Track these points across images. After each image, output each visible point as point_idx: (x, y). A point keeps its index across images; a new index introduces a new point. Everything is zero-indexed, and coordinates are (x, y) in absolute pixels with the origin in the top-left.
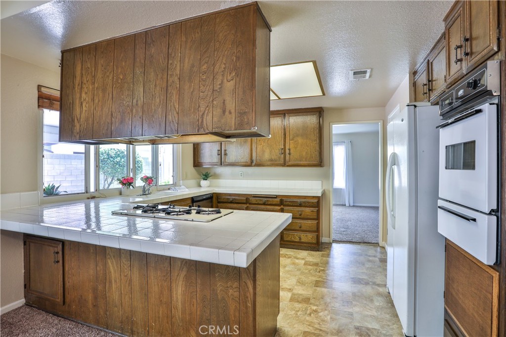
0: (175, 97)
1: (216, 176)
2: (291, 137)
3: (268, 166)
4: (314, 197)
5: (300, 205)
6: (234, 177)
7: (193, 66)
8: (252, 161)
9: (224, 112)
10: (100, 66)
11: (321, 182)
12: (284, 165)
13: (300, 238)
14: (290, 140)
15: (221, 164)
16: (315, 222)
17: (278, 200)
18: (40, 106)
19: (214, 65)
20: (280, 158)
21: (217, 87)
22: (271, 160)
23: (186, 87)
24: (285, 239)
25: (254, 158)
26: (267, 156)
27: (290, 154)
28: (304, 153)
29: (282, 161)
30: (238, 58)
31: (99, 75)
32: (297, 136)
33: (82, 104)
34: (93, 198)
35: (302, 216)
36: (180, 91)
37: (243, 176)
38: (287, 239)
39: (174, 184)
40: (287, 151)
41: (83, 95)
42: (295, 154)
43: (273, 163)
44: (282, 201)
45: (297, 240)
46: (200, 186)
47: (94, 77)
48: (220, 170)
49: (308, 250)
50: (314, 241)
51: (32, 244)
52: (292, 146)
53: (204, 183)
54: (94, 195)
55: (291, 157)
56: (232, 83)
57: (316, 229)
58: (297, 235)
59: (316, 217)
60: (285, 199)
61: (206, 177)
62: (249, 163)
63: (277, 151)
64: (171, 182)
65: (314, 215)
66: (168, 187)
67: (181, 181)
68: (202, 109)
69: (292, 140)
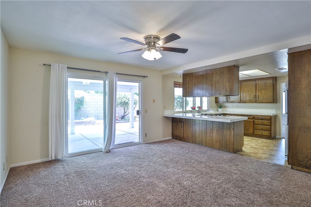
0: (214, 87)
1: (225, 107)
2: (259, 90)
3: (248, 103)
4: (269, 116)
5: (262, 119)
6: (233, 107)
7: (218, 80)
8: (241, 101)
9: (226, 91)
10: (194, 79)
11: (275, 110)
12: (256, 102)
13: (262, 134)
14: (258, 92)
15: (227, 102)
16: (269, 127)
17: (252, 117)
18: (174, 87)
19: (224, 80)
20: (254, 99)
21: (224, 85)
22: (250, 100)
23: (217, 85)
24: (255, 133)
25: (242, 99)
26: (248, 98)
27: (258, 97)
28: (265, 97)
29: (255, 101)
30: (229, 78)
31: (194, 81)
32: (262, 90)
33: (189, 88)
34: (185, 113)
35: (263, 124)
36: (215, 86)
37: (237, 107)
38: (256, 133)
39: (208, 110)
40: (257, 96)
41: (189, 86)
42: (261, 98)
43: (251, 102)
44: (253, 117)
45: (261, 134)
46: (218, 111)
47: (192, 81)
48: (227, 104)
49: (266, 139)
50: (269, 135)
51: (174, 123)
52: (259, 94)
53: (220, 110)
54: (185, 112)
55: (259, 99)
56: (228, 84)
57: (269, 130)
58: (260, 132)
59: (269, 125)
60: (255, 117)
61: (221, 107)
62: (240, 102)
63: (252, 96)
64: (207, 109)
65: (269, 124)
66: (206, 111)
67: (211, 109)
68: (221, 90)
69: (260, 91)
